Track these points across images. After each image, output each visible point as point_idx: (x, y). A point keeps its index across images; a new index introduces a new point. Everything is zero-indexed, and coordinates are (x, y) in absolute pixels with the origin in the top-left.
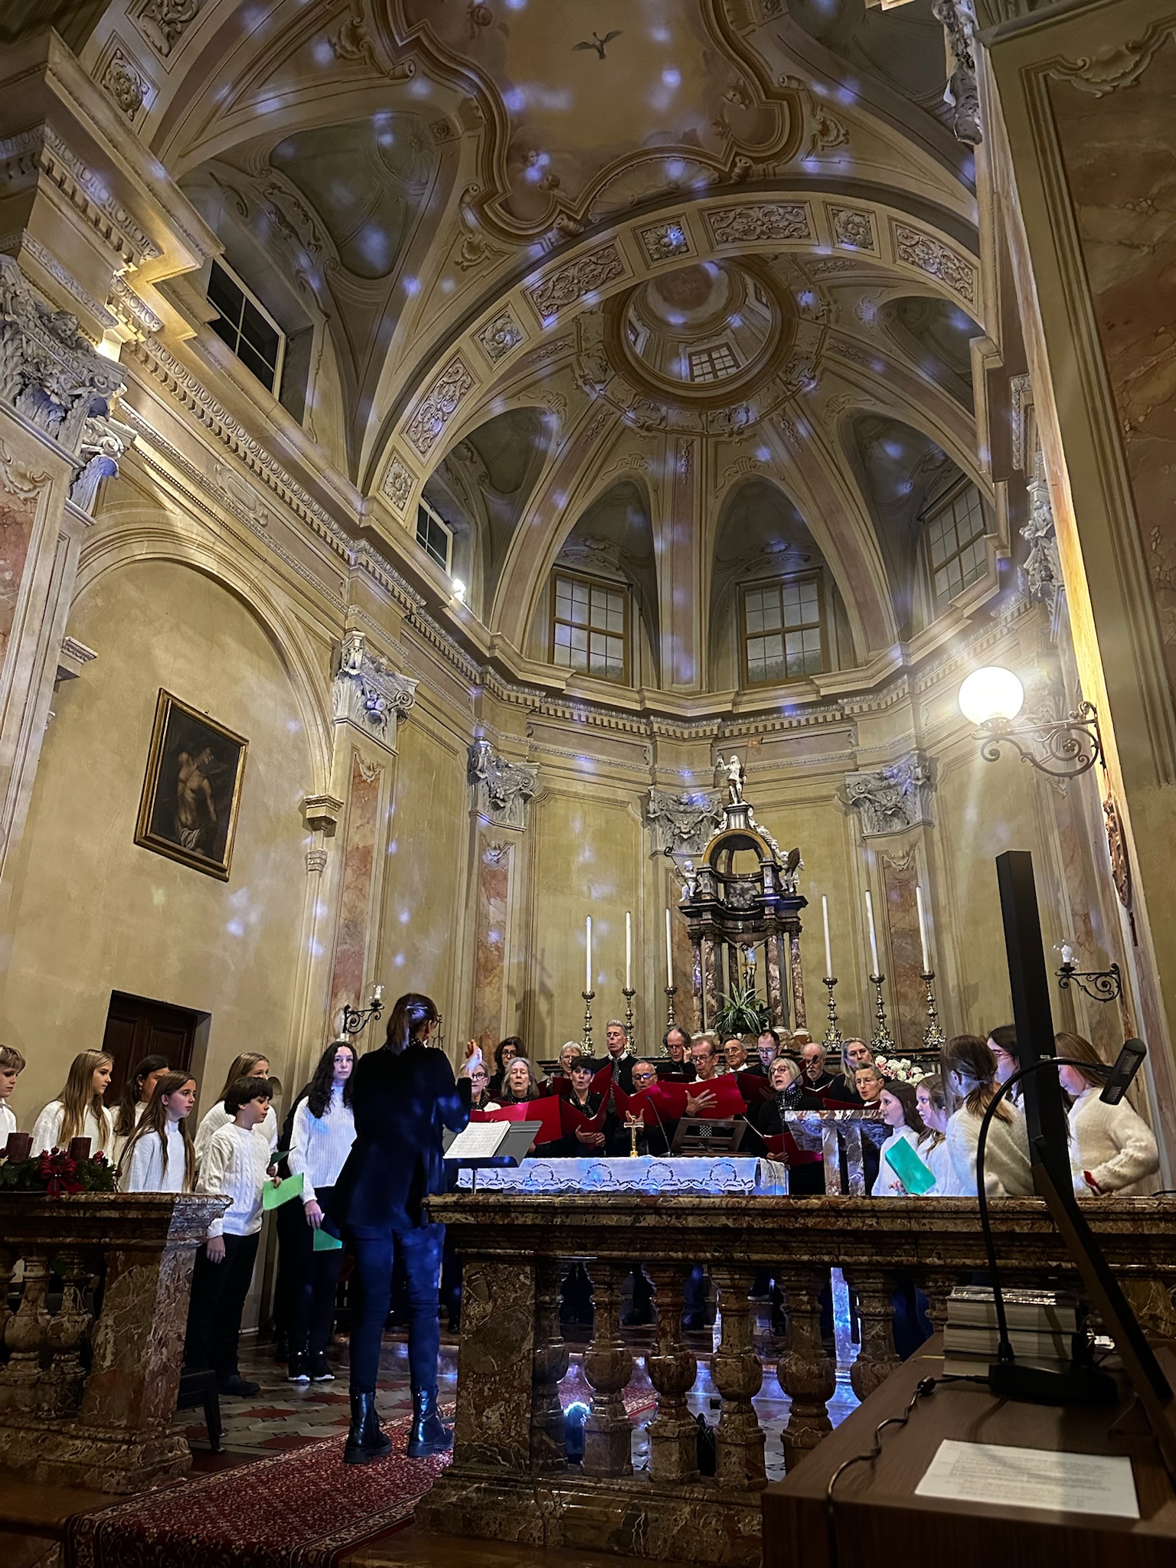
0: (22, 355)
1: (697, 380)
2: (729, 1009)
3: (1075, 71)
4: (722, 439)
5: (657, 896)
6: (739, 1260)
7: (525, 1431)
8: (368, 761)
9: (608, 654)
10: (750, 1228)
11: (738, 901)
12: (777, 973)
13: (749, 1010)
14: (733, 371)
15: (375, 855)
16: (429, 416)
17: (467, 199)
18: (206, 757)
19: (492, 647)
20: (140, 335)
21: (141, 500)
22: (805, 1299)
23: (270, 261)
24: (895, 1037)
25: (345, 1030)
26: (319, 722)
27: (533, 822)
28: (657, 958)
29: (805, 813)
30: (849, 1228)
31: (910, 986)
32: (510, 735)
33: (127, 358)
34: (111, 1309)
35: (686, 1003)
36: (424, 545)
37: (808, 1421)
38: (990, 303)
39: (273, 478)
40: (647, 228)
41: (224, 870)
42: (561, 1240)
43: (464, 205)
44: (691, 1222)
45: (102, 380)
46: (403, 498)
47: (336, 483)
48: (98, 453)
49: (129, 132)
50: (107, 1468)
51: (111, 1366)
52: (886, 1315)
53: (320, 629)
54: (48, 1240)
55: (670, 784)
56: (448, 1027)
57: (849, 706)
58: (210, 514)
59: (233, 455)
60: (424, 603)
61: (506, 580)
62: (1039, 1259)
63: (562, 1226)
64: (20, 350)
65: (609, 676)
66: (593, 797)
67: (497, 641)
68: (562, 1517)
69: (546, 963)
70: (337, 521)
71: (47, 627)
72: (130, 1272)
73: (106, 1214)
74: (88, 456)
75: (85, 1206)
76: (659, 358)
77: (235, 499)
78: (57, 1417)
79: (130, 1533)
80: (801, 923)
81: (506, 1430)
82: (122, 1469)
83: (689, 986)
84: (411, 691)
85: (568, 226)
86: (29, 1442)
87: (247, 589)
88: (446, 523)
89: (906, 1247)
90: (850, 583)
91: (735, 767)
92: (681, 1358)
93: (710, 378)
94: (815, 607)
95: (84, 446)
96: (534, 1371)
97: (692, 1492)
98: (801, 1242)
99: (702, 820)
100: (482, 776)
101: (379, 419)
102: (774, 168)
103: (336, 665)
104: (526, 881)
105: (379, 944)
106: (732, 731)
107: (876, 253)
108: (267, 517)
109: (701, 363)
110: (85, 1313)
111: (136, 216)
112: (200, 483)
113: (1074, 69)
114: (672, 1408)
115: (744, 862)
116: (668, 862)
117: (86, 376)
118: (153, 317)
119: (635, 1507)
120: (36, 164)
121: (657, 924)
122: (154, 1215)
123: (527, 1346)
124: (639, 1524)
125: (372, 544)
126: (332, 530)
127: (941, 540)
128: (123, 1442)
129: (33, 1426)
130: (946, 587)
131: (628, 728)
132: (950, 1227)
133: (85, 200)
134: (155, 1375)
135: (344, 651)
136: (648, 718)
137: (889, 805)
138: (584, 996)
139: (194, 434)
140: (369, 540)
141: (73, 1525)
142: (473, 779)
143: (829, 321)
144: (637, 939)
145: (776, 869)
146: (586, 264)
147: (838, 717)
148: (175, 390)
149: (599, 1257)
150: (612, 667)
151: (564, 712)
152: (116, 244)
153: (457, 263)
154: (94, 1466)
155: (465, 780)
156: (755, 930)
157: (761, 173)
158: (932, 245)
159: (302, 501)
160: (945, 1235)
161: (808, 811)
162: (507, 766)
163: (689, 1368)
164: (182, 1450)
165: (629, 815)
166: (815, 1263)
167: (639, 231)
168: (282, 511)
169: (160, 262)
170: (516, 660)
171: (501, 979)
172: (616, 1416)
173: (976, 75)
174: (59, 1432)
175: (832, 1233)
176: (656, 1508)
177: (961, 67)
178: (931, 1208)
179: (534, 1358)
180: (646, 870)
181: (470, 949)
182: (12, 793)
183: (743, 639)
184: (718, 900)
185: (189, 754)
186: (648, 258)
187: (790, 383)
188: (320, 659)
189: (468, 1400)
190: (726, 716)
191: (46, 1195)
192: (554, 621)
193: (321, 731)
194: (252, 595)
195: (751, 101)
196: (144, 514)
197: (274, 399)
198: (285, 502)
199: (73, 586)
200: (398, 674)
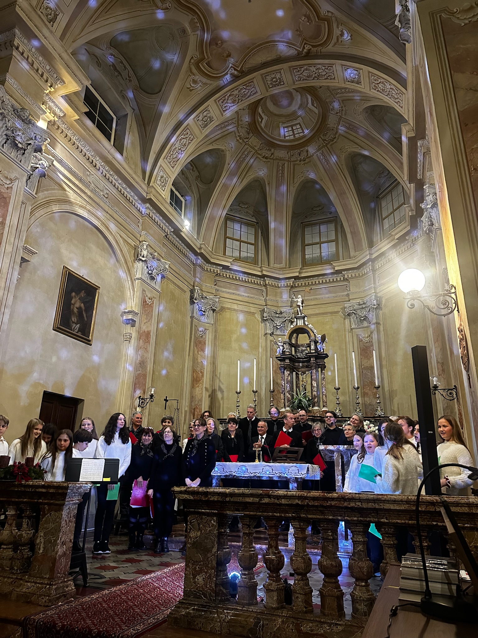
0: (6, 126)
1: (287, 138)
2: (296, 399)
3: (453, 14)
4: (296, 163)
5: (267, 351)
6: (303, 518)
7: (213, 586)
8: (149, 296)
9: (248, 251)
10: (308, 505)
11: (300, 355)
12: (316, 385)
13: (304, 400)
14: (301, 134)
15: (152, 334)
16: (175, 152)
17: (192, 61)
18: (83, 294)
19: (200, 249)
20: (55, 118)
21: (56, 187)
22: (330, 534)
23: (111, 87)
24: (363, 411)
25: (139, 406)
26: (129, 279)
27: (216, 321)
28: (266, 377)
29: (328, 318)
30: (349, 506)
31: (369, 390)
32: (207, 285)
33: (50, 127)
34: (42, 529)
35: (278, 395)
36: (172, 205)
37: (331, 585)
38: (411, 109)
39: (111, 178)
40: (268, 74)
41: (90, 341)
42: (229, 507)
43: (191, 64)
44: (283, 501)
45: (40, 137)
46: (164, 186)
47: (136, 179)
48: (38, 168)
49: (51, 32)
50: (41, 595)
51: (43, 553)
52: (364, 542)
53: (130, 241)
54: (17, 500)
55: (272, 306)
56: (181, 404)
57: (347, 274)
58: (85, 193)
59: (94, 168)
60: (173, 230)
61: (206, 220)
62: (428, 521)
63: (229, 502)
64: (5, 125)
65: (248, 261)
66: (241, 311)
67: (202, 246)
68: (228, 622)
69: (221, 379)
70: (137, 196)
71: (17, 240)
72: (50, 514)
73: (40, 490)
74: (34, 169)
75: (32, 486)
76: (271, 128)
77: (95, 187)
78: (20, 573)
79: (50, 625)
80: (326, 364)
81: (205, 585)
82: (47, 596)
83: (279, 388)
84: (167, 266)
85: (234, 73)
86: (9, 583)
87: (100, 224)
88: (182, 196)
89: (373, 514)
90: (348, 224)
91: (300, 300)
92: (278, 557)
93: (292, 137)
94: (334, 233)
95: (32, 165)
96: (217, 561)
97: (282, 613)
98: (329, 511)
99: (285, 321)
100: (196, 302)
101: (155, 153)
102: (321, 50)
103: (136, 256)
104: (213, 345)
105: (153, 371)
106: (298, 284)
107: (362, 86)
108: (108, 194)
109: (289, 131)
110: (32, 530)
111: (54, 68)
112: (80, 180)
113: (453, 13)
114: (274, 577)
115: (303, 339)
116: (271, 338)
117: (33, 135)
118: (61, 110)
119: (258, 619)
120: (12, 45)
121: (266, 363)
122: (60, 491)
123: (215, 550)
124: (260, 626)
125: (151, 206)
126: (135, 199)
127: (386, 206)
128: (47, 584)
129: (10, 576)
130: (387, 226)
131: (256, 282)
132: (392, 507)
133: (33, 61)
134: (60, 557)
135: (140, 250)
136: (264, 278)
137: (363, 315)
138: (237, 393)
139: (78, 159)
140: (150, 204)
141: (27, 621)
142: (192, 303)
143: (342, 114)
144: (258, 369)
145: (316, 342)
146: (241, 89)
147: (342, 279)
148: (70, 141)
149: (245, 514)
150: (249, 257)
151: (229, 276)
152: (45, 79)
153: (188, 88)
154: (35, 594)
155: (189, 303)
156: (307, 367)
157: (315, 52)
158: (386, 84)
159: (123, 187)
160: (389, 510)
161: (329, 317)
162: (206, 298)
163: (281, 561)
164: (71, 587)
165: (255, 318)
166: (335, 519)
167: (264, 76)
168: (114, 191)
169: (64, 87)
170: (210, 254)
171: (202, 385)
172: (251, 580)
173: (410, 14)
174: (21, 579)
175: (342, 508)
176: (267, 619)
177: (403, 11)
178: (384, 499)
179: (217, 555)
180: (262, 341)
181: (190, 373)
182: (2, 310)
183: (304, 246)
184: (292, 355)
185: (76, 293)
186: (268, 88)
187: (325, 140)
188: (129, 253)
189: (190, 572)
190: (296, 278)
191: (15, 481)
192: (226, 238)
193: (130, 283)
194: (102, 227)
195: (312, 21)
196: (57, 193)
197: (111, 145)
198: (116, 188)
199: (27, 223)
200: (162, 259)
